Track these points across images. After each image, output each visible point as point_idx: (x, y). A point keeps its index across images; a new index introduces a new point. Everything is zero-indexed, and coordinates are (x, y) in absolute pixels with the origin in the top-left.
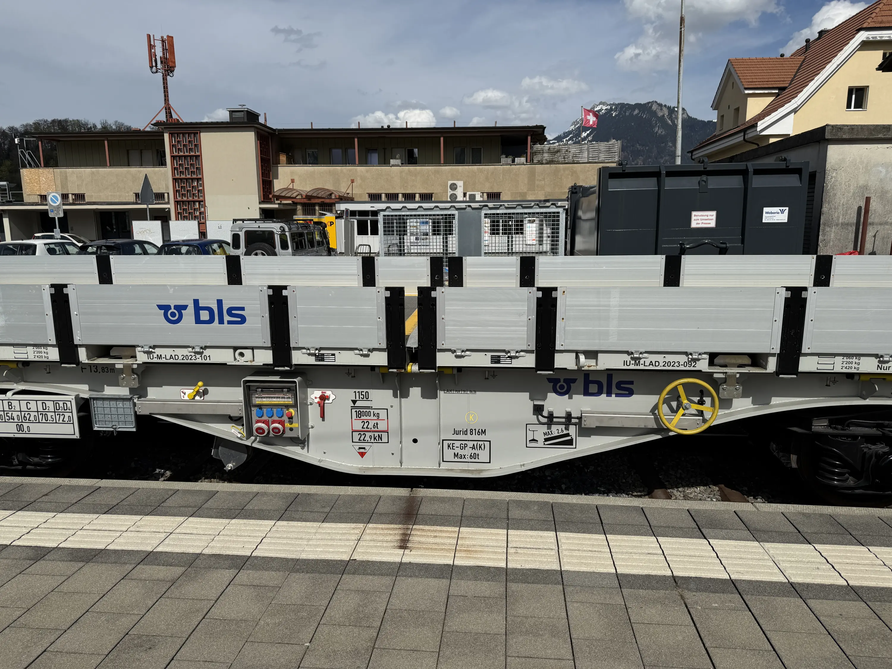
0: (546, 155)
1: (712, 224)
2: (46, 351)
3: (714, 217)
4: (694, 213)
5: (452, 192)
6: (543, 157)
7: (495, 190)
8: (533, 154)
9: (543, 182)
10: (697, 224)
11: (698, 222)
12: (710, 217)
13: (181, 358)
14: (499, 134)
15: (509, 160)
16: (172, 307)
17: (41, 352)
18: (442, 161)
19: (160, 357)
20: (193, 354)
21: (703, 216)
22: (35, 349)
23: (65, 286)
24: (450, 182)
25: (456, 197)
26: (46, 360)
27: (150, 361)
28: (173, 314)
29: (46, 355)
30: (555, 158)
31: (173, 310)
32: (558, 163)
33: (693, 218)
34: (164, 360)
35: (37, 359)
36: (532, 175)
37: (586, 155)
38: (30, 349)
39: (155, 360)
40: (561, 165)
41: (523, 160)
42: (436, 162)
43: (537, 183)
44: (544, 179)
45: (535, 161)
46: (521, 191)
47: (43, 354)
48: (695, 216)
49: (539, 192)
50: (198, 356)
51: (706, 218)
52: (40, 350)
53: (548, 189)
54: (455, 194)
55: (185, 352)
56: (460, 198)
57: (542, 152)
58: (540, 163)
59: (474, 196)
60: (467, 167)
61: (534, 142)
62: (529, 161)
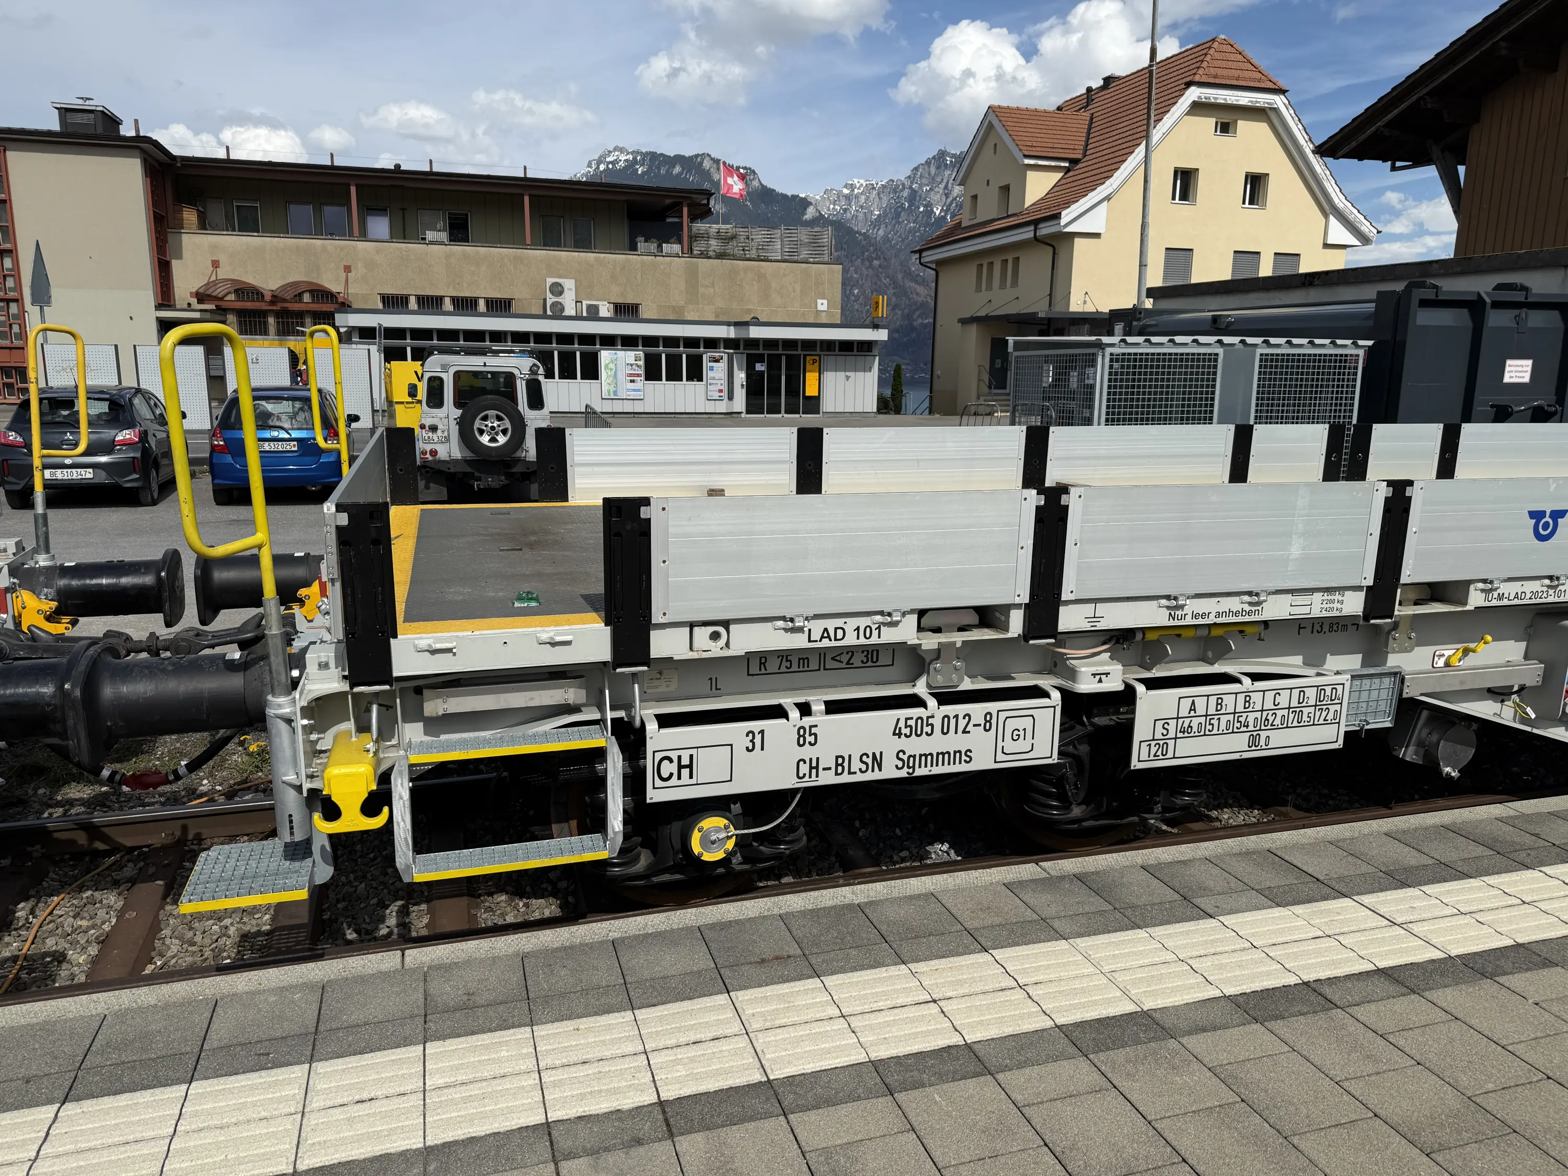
0: (713, 242)
1: (1526, 378)
2: (1340, 598)
3: (1529, 369)
4: (1509, 362)
5: (555, 299)
6: (709, 246)
7: (630, 300)
8: (693, 238)
9: (712, 290)
10: (1511, 377)
11: (1513, 374)
12: (1525, 369)
13: (1528, 596)
14: (623, 198)
15: (653, 247)
16: (1548, 514)
17: (1332, 601)
18: (528, 241)
19: (1501, 597)
20: (1545, 589)
21: (1517, 366)
22: (1326, 597)
23: (1410, 483)
24: (550, 281)
25: (563, 309)
26: (1337, 614)
27: (1487, 604)
28: (1546, 526)
29: (1339, 606)
30: (732, 248)
31: (1547, 519)
32: (735, 258)
33: (1507, 369)
34: (1505, 602)
35: (1325, 614)
36: (692, 276)
37: (779, 246)
38: (1318, 596)
39: (1495, 603)
40: (741, 262)
41: (676, 248)
42: (517, 241)
43: (701, 290)
44: (713, 286)
45: (695, 252)
46: (674, 303)
47: (1336, 605)
48: (1510, 366)
49: (706, 307)
50: (1551, 592)
51: (1520, 369)
52: (1332, 598)
53: (720, 303)
54: (561, 304)
55: (1536, 586)
56: (570, 311)
57: (706, 236)
58: (704, 255)
59: (596, 308)
60: (576, 254)
61: (693, 218)
62: (686, 250)
